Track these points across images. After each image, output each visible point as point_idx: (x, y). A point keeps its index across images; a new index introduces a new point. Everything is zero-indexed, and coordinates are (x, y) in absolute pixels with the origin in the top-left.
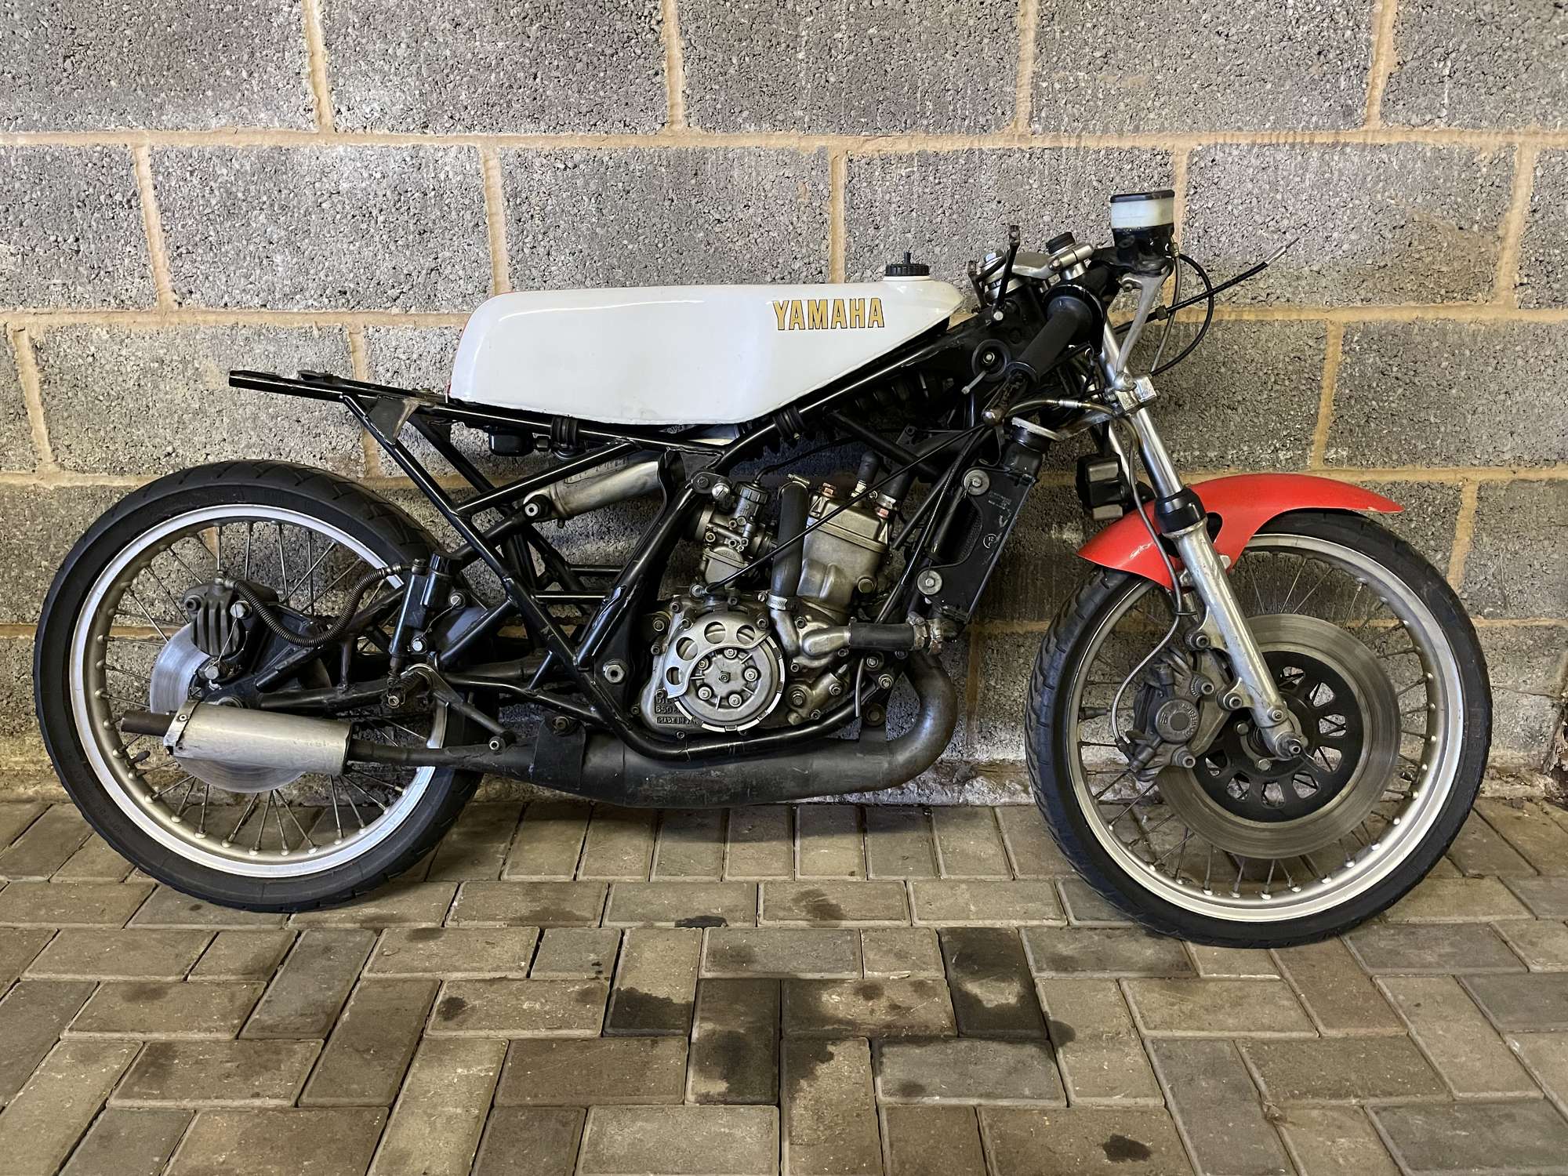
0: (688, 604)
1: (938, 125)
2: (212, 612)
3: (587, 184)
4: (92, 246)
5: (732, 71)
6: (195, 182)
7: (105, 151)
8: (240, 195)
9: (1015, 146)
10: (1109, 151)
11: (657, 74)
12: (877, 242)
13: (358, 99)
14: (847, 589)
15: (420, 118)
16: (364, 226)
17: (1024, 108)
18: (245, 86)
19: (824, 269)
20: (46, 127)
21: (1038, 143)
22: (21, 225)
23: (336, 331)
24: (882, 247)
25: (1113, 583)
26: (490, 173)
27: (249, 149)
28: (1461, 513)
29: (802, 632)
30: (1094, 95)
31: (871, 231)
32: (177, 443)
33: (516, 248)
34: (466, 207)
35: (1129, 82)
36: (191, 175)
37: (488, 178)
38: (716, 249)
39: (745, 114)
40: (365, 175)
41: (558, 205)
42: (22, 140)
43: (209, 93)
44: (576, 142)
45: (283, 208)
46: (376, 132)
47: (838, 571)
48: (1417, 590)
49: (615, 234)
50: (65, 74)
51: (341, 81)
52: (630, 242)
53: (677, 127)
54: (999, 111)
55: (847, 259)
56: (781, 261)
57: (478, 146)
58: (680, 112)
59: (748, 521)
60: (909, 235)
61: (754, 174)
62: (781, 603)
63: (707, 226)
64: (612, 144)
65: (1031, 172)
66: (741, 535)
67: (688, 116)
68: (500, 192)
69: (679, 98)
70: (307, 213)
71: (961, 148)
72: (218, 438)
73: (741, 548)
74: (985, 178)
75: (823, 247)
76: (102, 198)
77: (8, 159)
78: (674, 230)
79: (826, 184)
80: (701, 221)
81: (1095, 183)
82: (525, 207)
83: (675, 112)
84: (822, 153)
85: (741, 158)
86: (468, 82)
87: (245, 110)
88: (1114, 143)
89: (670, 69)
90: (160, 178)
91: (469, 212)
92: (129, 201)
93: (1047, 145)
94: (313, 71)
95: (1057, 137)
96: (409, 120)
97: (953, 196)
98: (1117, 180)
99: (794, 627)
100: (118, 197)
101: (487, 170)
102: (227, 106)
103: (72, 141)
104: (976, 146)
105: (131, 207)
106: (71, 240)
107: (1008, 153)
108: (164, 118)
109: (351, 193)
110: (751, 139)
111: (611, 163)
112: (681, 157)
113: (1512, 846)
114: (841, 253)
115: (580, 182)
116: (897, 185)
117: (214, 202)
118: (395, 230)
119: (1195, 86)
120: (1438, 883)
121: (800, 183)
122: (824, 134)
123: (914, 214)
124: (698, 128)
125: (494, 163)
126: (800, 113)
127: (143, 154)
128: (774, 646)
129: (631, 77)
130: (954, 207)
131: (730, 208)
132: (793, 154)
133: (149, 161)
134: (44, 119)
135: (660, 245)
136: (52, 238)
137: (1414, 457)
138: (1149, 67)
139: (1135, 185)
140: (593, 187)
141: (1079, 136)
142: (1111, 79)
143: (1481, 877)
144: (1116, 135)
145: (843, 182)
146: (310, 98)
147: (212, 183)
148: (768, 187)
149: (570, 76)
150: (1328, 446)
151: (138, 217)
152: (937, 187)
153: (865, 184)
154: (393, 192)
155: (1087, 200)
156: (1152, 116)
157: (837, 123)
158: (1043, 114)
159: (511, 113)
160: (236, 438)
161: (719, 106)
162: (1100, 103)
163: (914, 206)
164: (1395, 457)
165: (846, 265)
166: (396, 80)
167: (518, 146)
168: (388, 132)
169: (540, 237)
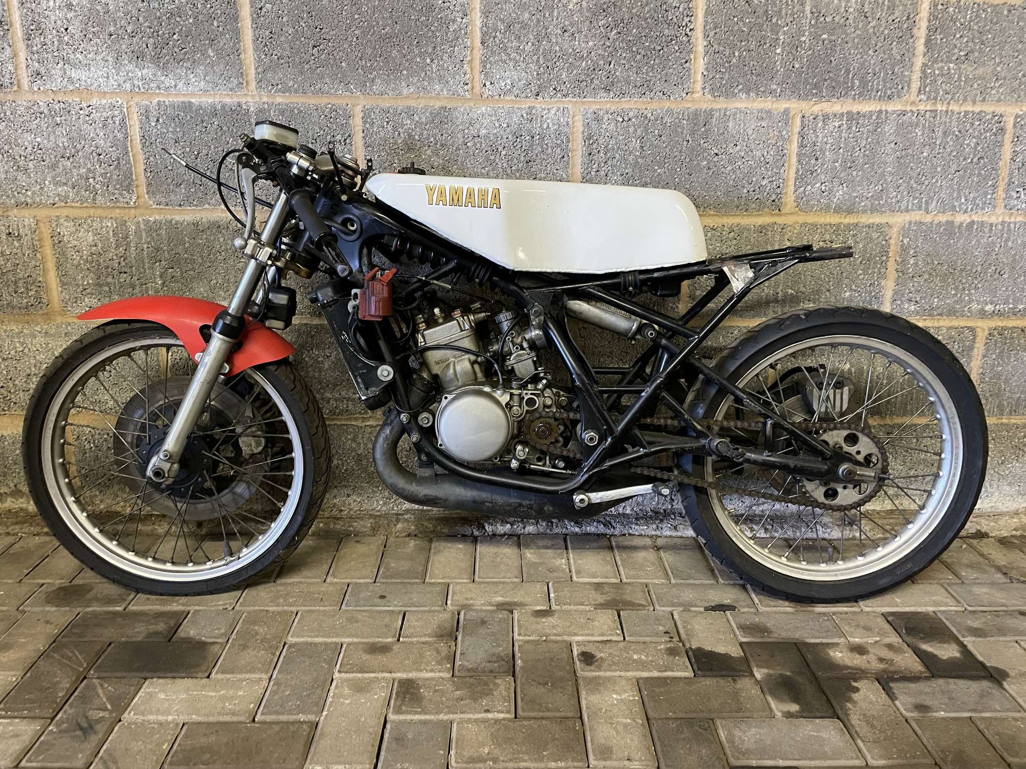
1: (861, 94)
3: (635, 131)
5: (734, 60)
6: (389, 128)
7: (334, 107)
8: (417, 137)
9: (909, 108)
10: (967, 113)
11: (686, 62)
12: (816, 168)
13: (498, 77)
15: (534, 88)
16: (492, 157)
17: (915, 85)
18: (428, 68)
19: (781, 185)
20: (296, 91)
21: (922, 107)
24: (819, 171)
26: (575, 124)
27: (425, 108)
30: (959, 78)
31: (813, 161)
33: (586, 172)
34: (558, 146)
35: (980, 71)
36: (387, 124)
37: (573, 127)
38: (713, 172)
39: (740, 87)
40: (497, 125)
41: (616, 144)
42: (279, 100)
43: (405, 72)
44: (632, 104)
45: (442, 145)
46: (507, 98)
49: (650, 163)
50: (313, 58)
51: (488, 66)
52: (659, 168)
53: (696, 96)
54: (900, 87)
55: (796, 179)
56: (754, 179)
57: (570, 107)
58: (699, 86)
60: (837, 164)
61: (742, 125)
63: (709, 157)
64: (653, 106)
65: (917, 125)
67: (704, 88)
68: (581, 136)
69: (699, 77)
70: (458, 149)
71: (874, 110)
74: (889, 128)
75: (782, 171)
76: (328, 138)
77: (269, 111)
78: (688, 160)
79: (787, 132)
80: (706, 154)
81: (957, 133)
82: (595, 146)
83: (695, 86)
84: (786, 111)
85: (735, 114)
86: (568, 67)
87: (426, 83)
88: (970, 108)
89: (695, 58)
90: (367, 126)
91: (559, 149)
92: (345, 140)
93: (928, 108)
94: (472, 59)
95: (935, 103)
96: (528, 90)
97: (867, 139)
98: (971, 131)
100: (338, 138)
101: (573, 123)
102: (415, 81)
103: (312, 101)
104: (884, 108)
105: (345, 144)
107: (904, 113)
108: (374, 87)
109: (486, 136)
110: (743, 103)
111: (652, 118)
112: (696, 114)
114: (792, 175)
115: (631, 130)
116: (832, 132)
117: (399, 142)
118: (512, 160)
121: (771, 131)
122: (789, 100)
123: (841, 151)
124: (709, 96)
125: (579, 118)
126: (775, 87)
127: (358, 109)
129: (671, 64)
130: (868, 146)
131: (725, 146)
132: (769, 112)
133: (361, 115)
134: (296, 86)
135: (678, 170)
138: (993, 62)
139: (981, 134)
140: (639, 132)
141: (949, 103)
142: (970, 68)
144: (971, 103)
145: (798, 130)
146: (468, 76)
147: (400, 130)
148: (750, 132)
149: (632, 63)
151: (349, 150)
152: (858, 134)
153: (811, 132)
154: (513, 136)
155: (951, 143)
156: (993, 92)
157: (796, 92)
158: (927, 89)
159: (593, 86)
161: (724, 82)
162: (962, 83)
163: (842, 145)
165: (795, 182)
166: (523, 66)
167: (595, 107)
168: (514, 98)
169: (603, 164)
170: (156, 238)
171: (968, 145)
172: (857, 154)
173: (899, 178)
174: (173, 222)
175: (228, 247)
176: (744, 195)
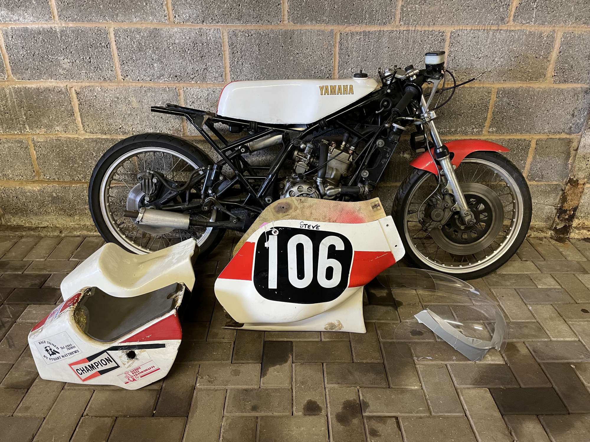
0: (291, 180)
1: (370, 22)
2: (147, 181)
3: (255, 41)
4: (95, 60)
5: (303, 4)
6: (129, 40)
7: (99, 29)
8: (143, 44)
9: (395, 29)
10: (425, 31)
11: (279, 5)
12: (349, 60)
13: (182, 12)
14: (339, 175)
15: (201, 19)
16: (183, 55)
17: (398, 16)
18: (145, 8)
19: (331, 69)
20: (79, 21)
21: (402, 29)
22: (71, 53)
23: (174, 89)
24: (350, 62)
25: (420, 173)
26: (224, 37)
27: (146, 29)
28: (530, 148)
29: (326, 189)
30: (421, 13)
31: (347, 57)
32: (123, 125)
33: (232, 62)
34: (216, 48)
35: (432, 9)
36: (127, 37)
37: (223, 39)
38: (297, 62)
39: (307, 18)
40: (184, 38)
41: (246, 48)
42: (71, 25)
43: (133, 10)
44: (252, 27)
45: (157, 48)
46: (187, 23)
47: (337, 170)
48: (512, 175)
49: (264, 58)
50: (85, 3)
51: (176, 7)
52: (269, 60)
53: (285, 22)
54: (390, 18)
55: (339, 66)
56: (317, 66)
57: (220, 28)
58: (286, 17)
59: (309, 154)
60: (359, 58)
61: (310, 38)
62: (320, 180)
63: (294, 55)
64: (263, 28)
65: (399, 38)
66: (307, 158)
67: (289, 19)
68: (227, 44)
69: (286, 13)
70: (165, 50)
71: (377, 30)
72: (136, 123)
73: (307, 162)
74: (385, 40)
75: (331, 62)
76: (98, 44)
77: (66, 31)
78: (283, 56)
79: (333, 42)
80: (292, 53)
81: (420, 42)
82: (235, 49)
83: (284, 17)
84: (332, 30)
85: (306, 33)
86: (217, 7)
87: (145, 16)
88: (427, 29)
89: (283, 3)
90: (117, 38)
91: (217, 50)
92: (107, 46)
93: (405, 29)
94: (167, 3)
95: (408, 27)
96: (198, 20)
97: (374, 45)
98: (427, 41)
99: (324, 187)
100: (103, 44)
101: (223, 37)
102: (139, 14)
103: (87, 25)
104: (382, 29)
105: (107, 48)
106: (88, 58)
107: (392, 32)
108: (118, 18)
109: (179, 44)
110: (309, 27)
111: (263, 34)
112: (286, 32)
113: (538, 252)
114: (337, 64)
115: (253, 40)
116: (356, 42)
117: (135, 46)
118: (193, 56)
119: (454, 10)
120: (513, 262)
121: (324, 41)
122: (333, 25)
123: (361, 51)
124: (292, 23)
125: (225, 34)
126: (325, 18)
127: (111, 30)
128: (318, 193)
129: (271, 6)
130: (374, 50)
131: (301, 49)
132: (323, 31)
133: (113, 32)
134: (78, 18)
135: (279, 61)
136: (82, 57)
137: (517, 131)
138: (439, 3)
139: (433, 42)
140: (257, 42)
141: (415, 26)
142: (427, 7)
143: (527, 261)
144: (427, 26)
145: (338, 41)
146: (166, 12)
147: (134, 40)
148: (314, 42)
149: (251, 5)
150: (490, 127)
151: (110, 51)
152: (369, 43)
153: (345, 42)
154: (193, 43)
155: (417, 47)
156: (439, 20)
157: (336, 21)
158: (404, 19)
159: (231, 18)
160: (142, 123)
161: (299, 16)
162: (423, 15)
163: (361, 49)
164: (511, 131)
166: (194, 6)
167: (233, 29)
168: (191, 24)
169: (240, 58)
170: (19, 96)
171: (426, 48)
172: (369, 53)
173: (391, 65)
174: (27, 88)
175: (56, 100)
176: (313, 75)
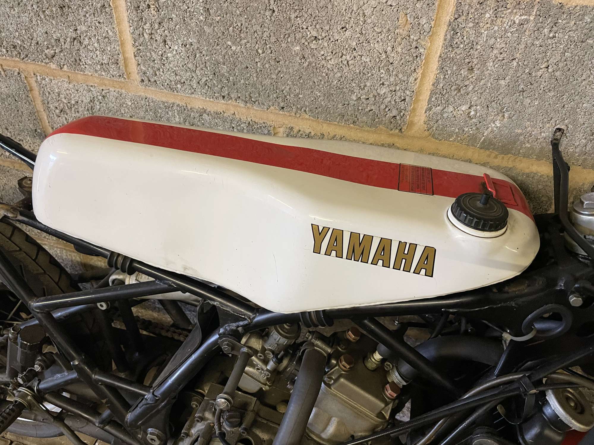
12: (467, 83)
19: (408, 99)
23: (16, 74)
24: (470, 88)
31: (464, 72)
33: (137, 32)
38: (310, 63)
47: (341, 421)
49: (220, 34)
52: (234, 44)
55: (432, 93)
56: (368, 84)
60: (502, 82)
63: (303, 41)
75: (412, 79)
78: (273, 39)
79: (430, 19)
80: (299, 36)
114: (428, 87)
116: (506, 31)
121: (402, 14)
123: (515, 63)
130: (561, 65)
131: (327, 28)
135: (260, 51)
145: (448, 18)
148: (368, 12)
152: (550, 41)
153: (471, 25)
163: (517, 55)
165: (431, 97)
169: (157, 26)
172: (540, 73)
176: (352, 103)
